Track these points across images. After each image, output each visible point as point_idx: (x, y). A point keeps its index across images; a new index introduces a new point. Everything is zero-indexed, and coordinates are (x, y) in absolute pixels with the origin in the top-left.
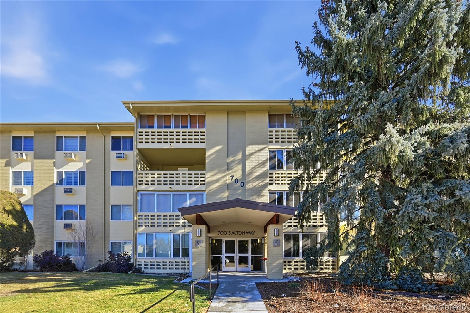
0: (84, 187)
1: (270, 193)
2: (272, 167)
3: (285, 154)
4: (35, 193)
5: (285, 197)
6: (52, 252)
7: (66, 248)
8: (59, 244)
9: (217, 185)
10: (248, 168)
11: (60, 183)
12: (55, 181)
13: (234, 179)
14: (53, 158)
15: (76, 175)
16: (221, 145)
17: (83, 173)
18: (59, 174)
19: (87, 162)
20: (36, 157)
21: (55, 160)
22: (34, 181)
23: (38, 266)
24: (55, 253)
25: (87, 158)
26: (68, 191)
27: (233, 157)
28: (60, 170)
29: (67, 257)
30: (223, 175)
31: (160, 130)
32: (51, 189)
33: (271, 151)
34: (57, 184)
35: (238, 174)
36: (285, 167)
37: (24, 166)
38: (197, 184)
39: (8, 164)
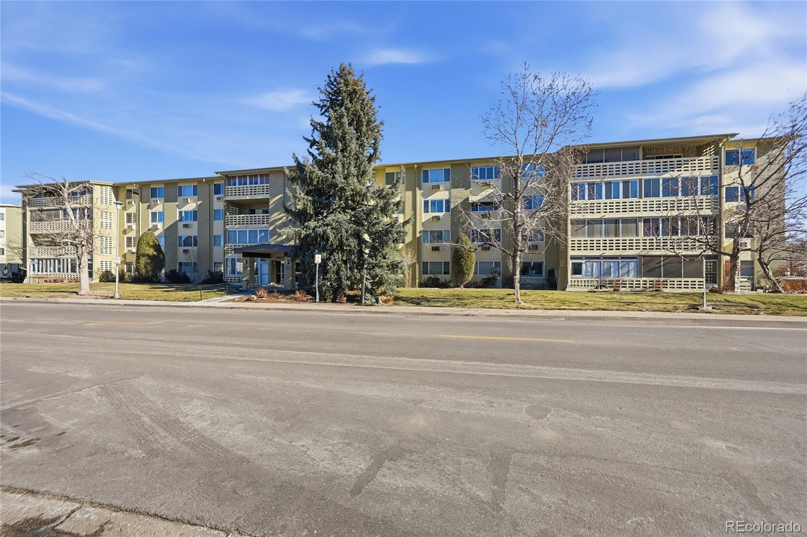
0: (196, 223)
4: (165, 228)
6: (175, 270)
7: (185, 267)
8: (181, 264)
9: (281, 221)
11: (181, 220)
12: (178, 219)
13: (288, 219)
14: (176, 201)
15: (191, 212)
16: (281, 194)
17: (195, 212)
18: (181, 213)
19: (198, 204)
20: (166, 201)
21: (177, 203)
22: (165, 219)
23: (167, 280)
24: (178, 271)
25: (198, 200)
26: (186, 226)
28: (180, 210)
29: (184, 274)
31: (251, 186)
32: (175, 225)
34: (179, 221)
37: (159, 208)
38: (264, 223)
39: (149, 207)
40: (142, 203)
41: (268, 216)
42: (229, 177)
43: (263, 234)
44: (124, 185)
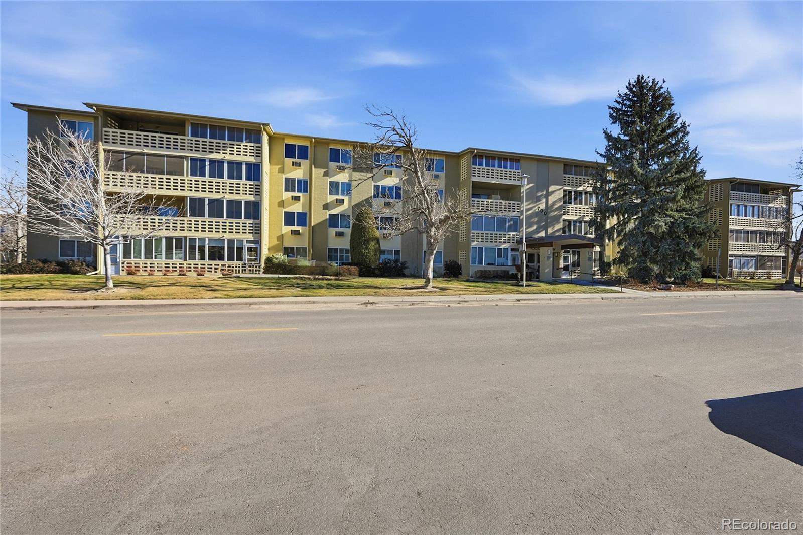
0: (399, 202)
1: (563, 221)
2: (565, 202)
3: (573, 193)
4: (353, 204)
5: (572, 224)
9: (529, 213)
10: (550, 203)
11: (377, 195)
12: (372, 194)
13: (540, 209)
14: (371, 172)
15: (392, 188)
16: (532, 183)
17: (398, 188)
18: (377, 187)
19: (403, 179)
21: (373, 174)
22: (353, 192)
26: (387, 204)
27: (542, 192)
28: (378, 184)
30: (535, 205)
31: (499, 169)
32: (367, 202)
33: (565, 191)
34: (374, 197)
35: (542, 206)
36: (573, 203)
37: (342, 178)
38: (515, 211)
39: (326, 174)
40: (315, 167)
41: (519, 204)
42: (479, 156)
43: (512, 222)
44: (282, 137)
